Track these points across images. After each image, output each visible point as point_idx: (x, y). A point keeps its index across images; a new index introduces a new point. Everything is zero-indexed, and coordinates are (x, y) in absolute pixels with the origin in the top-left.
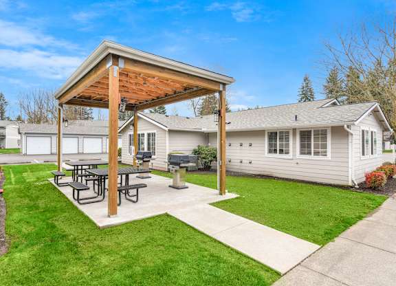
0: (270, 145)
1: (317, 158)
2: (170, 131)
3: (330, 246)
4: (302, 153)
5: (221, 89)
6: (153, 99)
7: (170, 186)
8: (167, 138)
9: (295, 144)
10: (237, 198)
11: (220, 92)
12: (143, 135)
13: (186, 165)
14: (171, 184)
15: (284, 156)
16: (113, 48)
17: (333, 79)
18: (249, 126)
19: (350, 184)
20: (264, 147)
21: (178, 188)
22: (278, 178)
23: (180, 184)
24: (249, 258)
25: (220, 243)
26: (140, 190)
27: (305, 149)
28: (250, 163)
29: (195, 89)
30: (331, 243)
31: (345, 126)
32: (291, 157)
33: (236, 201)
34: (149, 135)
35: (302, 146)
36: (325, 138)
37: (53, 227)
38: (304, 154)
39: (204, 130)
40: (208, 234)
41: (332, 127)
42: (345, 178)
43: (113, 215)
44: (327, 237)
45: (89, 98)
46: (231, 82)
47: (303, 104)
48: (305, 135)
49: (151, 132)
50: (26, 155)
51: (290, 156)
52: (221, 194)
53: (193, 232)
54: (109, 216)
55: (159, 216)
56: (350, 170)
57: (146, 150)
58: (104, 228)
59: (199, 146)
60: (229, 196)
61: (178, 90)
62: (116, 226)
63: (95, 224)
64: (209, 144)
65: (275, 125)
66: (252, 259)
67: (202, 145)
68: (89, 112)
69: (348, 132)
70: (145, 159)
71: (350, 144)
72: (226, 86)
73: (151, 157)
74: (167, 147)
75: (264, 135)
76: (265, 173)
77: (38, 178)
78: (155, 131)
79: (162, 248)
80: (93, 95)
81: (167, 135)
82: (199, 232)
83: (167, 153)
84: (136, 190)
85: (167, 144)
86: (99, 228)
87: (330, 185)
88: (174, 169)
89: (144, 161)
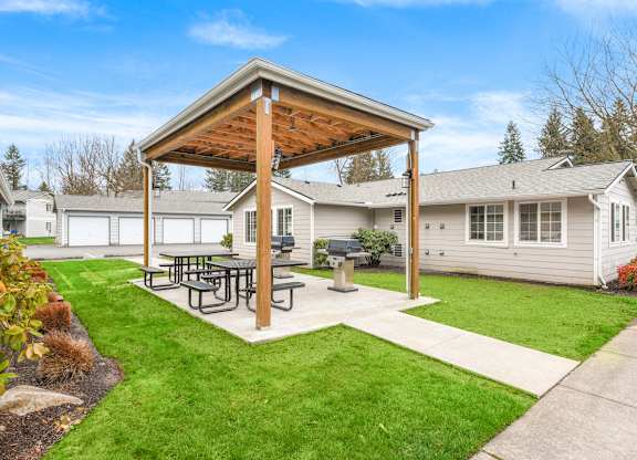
0: (473, 227)
1: (546, 245)
2: (317, 206)
3: (591, 361)
4: (522, 239)
5: (413, 138)
6: (295, 154)
7: (329, 289)
8: (312, 217)
9: (512, 224)
10: (437, 304)
11: (411, 143)
13: (357, 255)
14: (332, 286)
15: (495, 243)
16: (266, 70)
17: (552, 129)
18: (439, 197)
19: (596, 283)
20: (464, 229)
21: (343, 291)
22: (486, 277)
23: (345, 284)
24: (484, 378)
25: (436, 360)
26: (294, 290)
27: (528, 233)
28: (442, 254)
29: (369, 137)
30: (591, 358)
31: (590, 197)
32: (506, 245)
33: (436, 307)
34: (280, 212)
35: (523, 228)
36: (557, 216)
37: (176, 345)
38: (527, 239)
39: (369, 204)
40: (415, 349)
41: (569, 198)
42: (589, 275)
43: (264, 326)
44: (585, 351)
45: (193, 151)
46: (427, 127)
47: (507, 167)
48: (528, 211)
49: (284, 207)
50: (67, 246)
51: (504, 242)
52: (412, 298)
53: (391, 348)
54: (258, 328)
55: (333, 328)
56: (595, 262)
58: (257, 344)
59: (360, 230)
60: (423, 300)
61: (341, 140)
62: (275, 342)
63: (242, 340)
64: (376, 227)
65: (483, 196)
66: (490, 380)
67: (364, 227)
68: (164, 177)
69: (593, 205)
70: (285, 248)
71: (596, 224)
72: (420, 133)
73: (293, 244)
74: (312, 231)
75: (464, 212)
76: (466, 271)
77: (109, 280)
78: (291, 206)
79: (356, 368)
80: (200, 146)
81: (312, 213)
82: (400, 348)
83: (312, 240)
84: (289, 291)
85: (312, 227)
86: (250, 344)
87: (566, 285)
88: (337, 262)
89: (283, 252)
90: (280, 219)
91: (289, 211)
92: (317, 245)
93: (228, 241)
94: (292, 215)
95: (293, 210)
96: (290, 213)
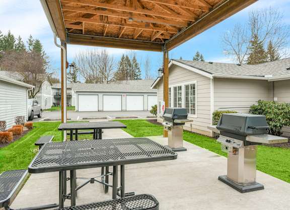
8: (212, 90)
12: (180, 88)
34: (187, 87)
39: (269, 77)
49: (190, 83)
57: (183, 107)
59: (259, 102)
64: (276, 99)
67: (264, 99)
70: (177, 121)
73: (186, 117)
74: (212, 103)
81: (212, 86)
83: (212, 110)
88: (230, 146)
89: (175, 124)
90: (187, 94)
91: (193, 87)
92: (216, 115)
94: (196, 90)
95: (196, 85)
96: (194, 88)
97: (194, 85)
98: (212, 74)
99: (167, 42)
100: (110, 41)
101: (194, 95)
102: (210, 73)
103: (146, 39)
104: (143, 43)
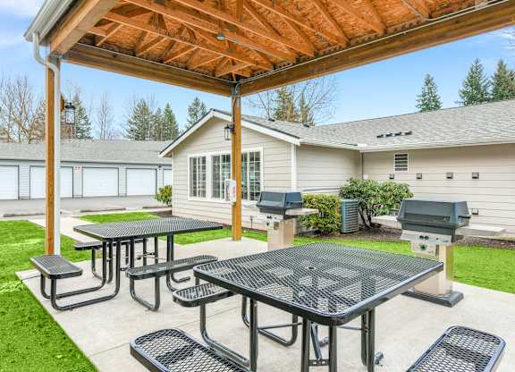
91: (256, 157)
93: (166, 195)
94: (261, 161)
95: (262, 154)
96: (258, 159)
97: (258, 153)
98: (299, 138)
99: (242, 81)
100: (148, 67)
101: (259, 169)
102: (296, 137)
103: (207, 71)
104: (202, 78)
